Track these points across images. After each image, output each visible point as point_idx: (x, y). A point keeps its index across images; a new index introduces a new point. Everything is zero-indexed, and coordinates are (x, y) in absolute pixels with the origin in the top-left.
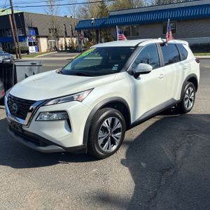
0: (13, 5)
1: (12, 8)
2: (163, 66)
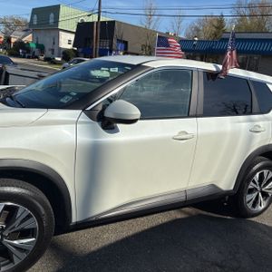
0: (102, 10)
1: (99, 13)
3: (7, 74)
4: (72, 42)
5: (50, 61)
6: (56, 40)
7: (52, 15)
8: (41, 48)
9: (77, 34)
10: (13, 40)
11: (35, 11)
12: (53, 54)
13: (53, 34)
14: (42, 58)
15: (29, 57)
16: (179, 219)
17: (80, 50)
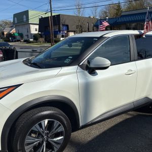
1: (51, 11)
2: (135, 60)
3: (17, 52)
4: (38, 30)
5: (27, 41)
6: (29, 30)
7: (25, 16)
8: (21, 35)
9: (40, 25)
10: (5, 33)
11: (15, 16)
12: (28, 37)
13: (26, 27)
14: (22, 41)
15: (15, 41)
16: (129, 118)
17: (43, 33)
